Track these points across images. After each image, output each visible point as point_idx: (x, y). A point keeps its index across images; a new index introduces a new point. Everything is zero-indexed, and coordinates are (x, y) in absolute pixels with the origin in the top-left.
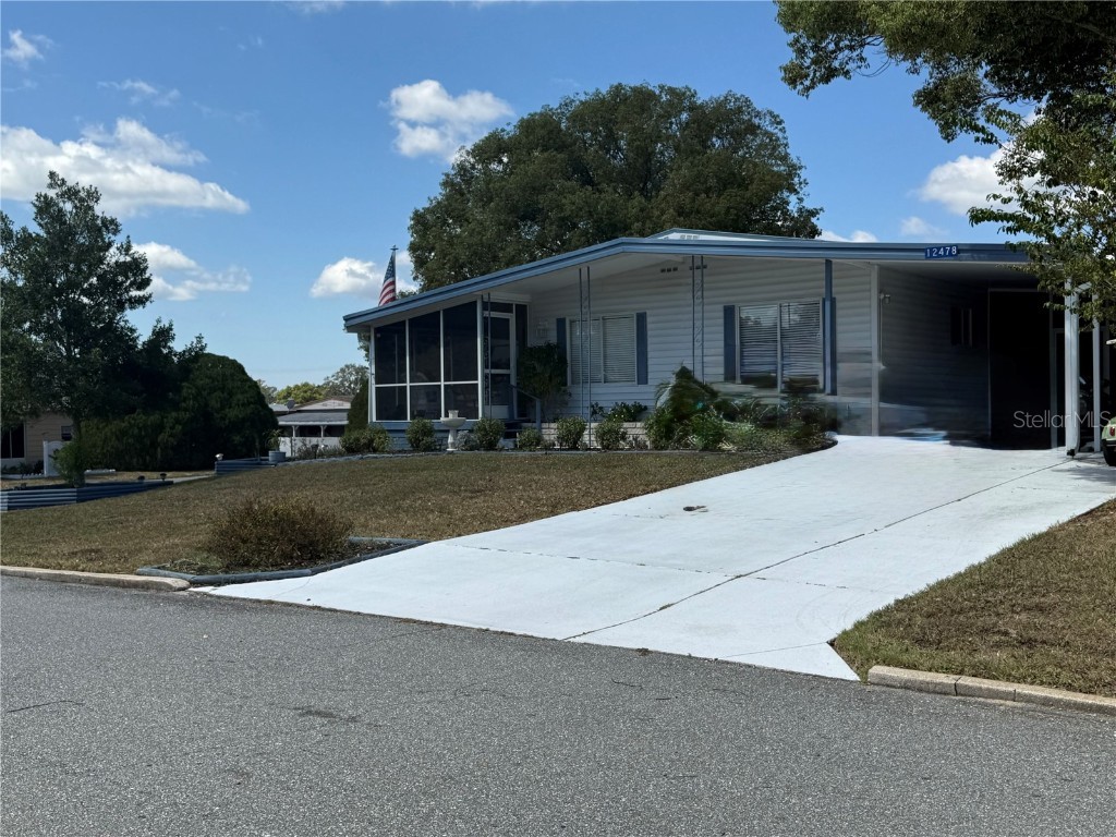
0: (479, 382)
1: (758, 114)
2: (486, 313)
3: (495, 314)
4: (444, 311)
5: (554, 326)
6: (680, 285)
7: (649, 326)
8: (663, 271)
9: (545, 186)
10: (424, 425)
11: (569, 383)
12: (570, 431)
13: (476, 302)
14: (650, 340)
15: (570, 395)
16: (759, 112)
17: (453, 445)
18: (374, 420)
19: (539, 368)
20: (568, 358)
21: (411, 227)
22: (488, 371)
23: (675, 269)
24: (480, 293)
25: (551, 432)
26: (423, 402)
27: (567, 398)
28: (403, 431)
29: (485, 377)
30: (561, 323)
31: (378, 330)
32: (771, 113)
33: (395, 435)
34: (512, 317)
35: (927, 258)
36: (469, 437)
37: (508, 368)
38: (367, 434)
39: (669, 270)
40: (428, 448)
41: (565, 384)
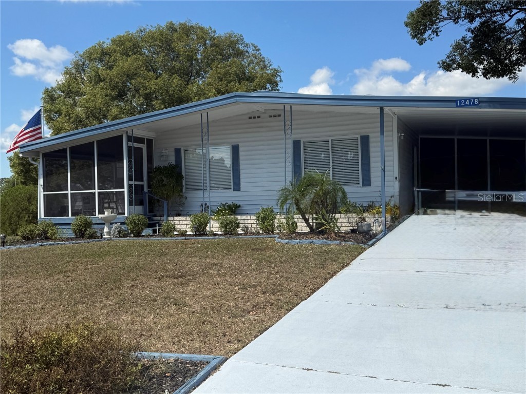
0: (126, 190)
1: (247, 45)
2: (130, 144)
3: (137, 145)
4: (98, 141)
5: (173, 154)
6: (262, 127)
7: (241, 153)
8: (250, 118)
9: (136, 74)
10: (86, 220)
11: (184, 190)
12: (201, 223)
13: (122, 135)
14: (241, 162)
15: (186, 198)
16: (247, 44)
17: (109, 233)
18: (43, 217)
19: (165, 181)
20: (183, 174)
21: (44, 98)
22: (132, 183)
23: (259, 117)
24: (125, 129)
25: (183, 224)
26: (79, 204)
27: (184, 200)
28: (69, 224)
29: (130, 187)
30: (178, 152)
31: (45, 155)
32: (253, 45)
33: (61, 227)
34: (144, 147)
35: (457, 106)
36: (121, 228)
37: (142, 181)
38: (40, 227)
39: (254, 118)
40: (92, 236)
41: (182, 191)
